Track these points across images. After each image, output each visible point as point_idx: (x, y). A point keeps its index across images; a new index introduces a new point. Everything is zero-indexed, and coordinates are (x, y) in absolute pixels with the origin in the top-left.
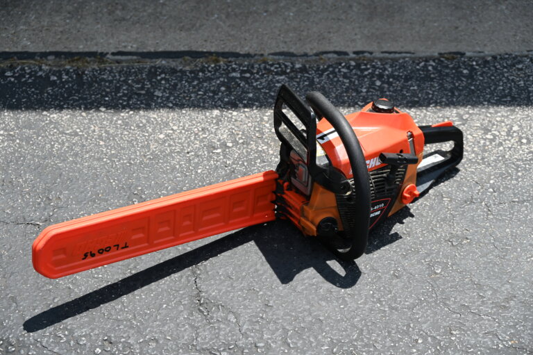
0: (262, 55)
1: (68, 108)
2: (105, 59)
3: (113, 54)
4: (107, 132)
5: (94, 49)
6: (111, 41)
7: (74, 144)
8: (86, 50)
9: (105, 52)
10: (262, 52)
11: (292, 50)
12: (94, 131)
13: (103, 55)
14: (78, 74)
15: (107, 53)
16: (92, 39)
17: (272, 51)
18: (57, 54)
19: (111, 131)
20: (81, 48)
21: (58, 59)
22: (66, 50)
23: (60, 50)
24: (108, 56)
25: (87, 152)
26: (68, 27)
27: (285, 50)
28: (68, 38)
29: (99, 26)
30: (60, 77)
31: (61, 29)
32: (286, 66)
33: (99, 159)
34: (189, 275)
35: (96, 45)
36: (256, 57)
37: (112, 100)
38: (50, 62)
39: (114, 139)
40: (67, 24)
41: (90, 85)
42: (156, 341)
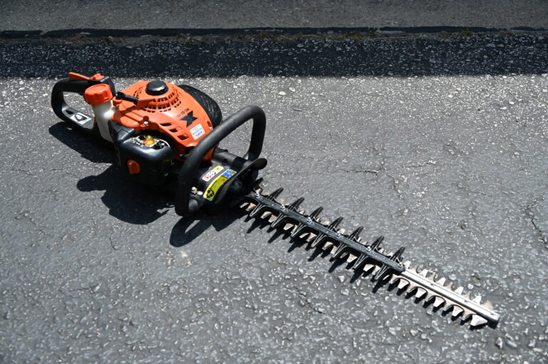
0: (505, 30)
1: (361, 74)
2: (375, 33)
3: (381, 29)
4: (402, 93)
5: (364, 25)
6: (375, 19)
7: (379, 103)
8: (358, 26)
9: (374, 28)
10: (504, 27)
11: (529, 26)
12: (391, 92)
13: (373, 30)
14: (358, 46)
15: (376, 29)
16: (359, 18)
17: (513, 27)
18: (335, 30)
19: (406, 92)
20: (352, 24)
21: (336, 34)
22: (340, 26)
23: (336, 26)
24: (378, 31)
25: (393, 110)
26: (334, 8)
27: (523, 25)
28: (338, 17)
29: (360, 7)
30: (344, 48)
31: (330, 10)
32: (531, 38)
33: (404, 116)
34: (524, 217)
35: (365, 22)
36: (501, 31)
37: (396, 66)
38: (330, 36)
39: (411, 99)
40: (332, 6)
41: (372, 55)
42: (519, 277)
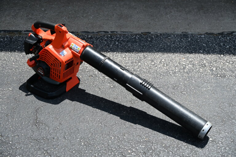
0: (78, 32)
1: (4, 51)
2: (21, 33)
3: (25, 31)
4: (16, 60)
5: (18, 29)
6: (25, 26)
7: (4, 64)
8: (15, 30)
9: (22, 30)
10: (78, 31)
11: (88, 31)
12: (12, 59)
13: (21, 31)
14: (10, 38)
15: (22, 31)
16: (18, 26)
17: (82, 31)
18: (5, 31)
19: (18, 59)
20: (14, 29)
21: (5, 33)
22: (8, 30)
23: (6, 29)
24: (23, 32)
25: (8, 67)
26: (10, 21)
27: (86, 30)
28: (10, 25)
29: (22, 21)
30: (4, 39)
31: (8, 22)
32: (85, 36)
33: (12, 69)
34: (35, 112)
35: (19, 28)
36: (75, 33)
37: (21, 48)
38: (2, 34)
39: (18, 62)
40: (10, 20)
41: (14, 42)
42: (18, 136)
